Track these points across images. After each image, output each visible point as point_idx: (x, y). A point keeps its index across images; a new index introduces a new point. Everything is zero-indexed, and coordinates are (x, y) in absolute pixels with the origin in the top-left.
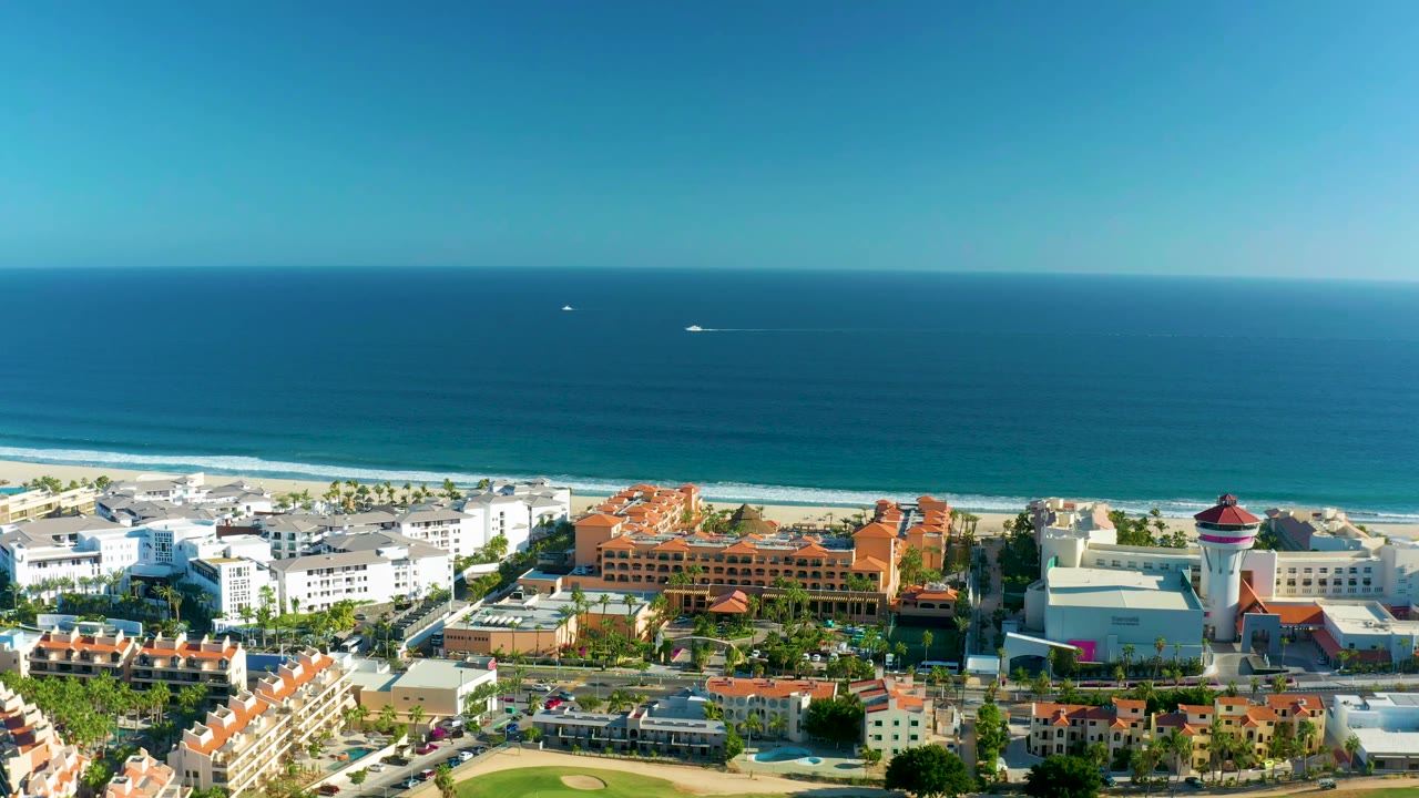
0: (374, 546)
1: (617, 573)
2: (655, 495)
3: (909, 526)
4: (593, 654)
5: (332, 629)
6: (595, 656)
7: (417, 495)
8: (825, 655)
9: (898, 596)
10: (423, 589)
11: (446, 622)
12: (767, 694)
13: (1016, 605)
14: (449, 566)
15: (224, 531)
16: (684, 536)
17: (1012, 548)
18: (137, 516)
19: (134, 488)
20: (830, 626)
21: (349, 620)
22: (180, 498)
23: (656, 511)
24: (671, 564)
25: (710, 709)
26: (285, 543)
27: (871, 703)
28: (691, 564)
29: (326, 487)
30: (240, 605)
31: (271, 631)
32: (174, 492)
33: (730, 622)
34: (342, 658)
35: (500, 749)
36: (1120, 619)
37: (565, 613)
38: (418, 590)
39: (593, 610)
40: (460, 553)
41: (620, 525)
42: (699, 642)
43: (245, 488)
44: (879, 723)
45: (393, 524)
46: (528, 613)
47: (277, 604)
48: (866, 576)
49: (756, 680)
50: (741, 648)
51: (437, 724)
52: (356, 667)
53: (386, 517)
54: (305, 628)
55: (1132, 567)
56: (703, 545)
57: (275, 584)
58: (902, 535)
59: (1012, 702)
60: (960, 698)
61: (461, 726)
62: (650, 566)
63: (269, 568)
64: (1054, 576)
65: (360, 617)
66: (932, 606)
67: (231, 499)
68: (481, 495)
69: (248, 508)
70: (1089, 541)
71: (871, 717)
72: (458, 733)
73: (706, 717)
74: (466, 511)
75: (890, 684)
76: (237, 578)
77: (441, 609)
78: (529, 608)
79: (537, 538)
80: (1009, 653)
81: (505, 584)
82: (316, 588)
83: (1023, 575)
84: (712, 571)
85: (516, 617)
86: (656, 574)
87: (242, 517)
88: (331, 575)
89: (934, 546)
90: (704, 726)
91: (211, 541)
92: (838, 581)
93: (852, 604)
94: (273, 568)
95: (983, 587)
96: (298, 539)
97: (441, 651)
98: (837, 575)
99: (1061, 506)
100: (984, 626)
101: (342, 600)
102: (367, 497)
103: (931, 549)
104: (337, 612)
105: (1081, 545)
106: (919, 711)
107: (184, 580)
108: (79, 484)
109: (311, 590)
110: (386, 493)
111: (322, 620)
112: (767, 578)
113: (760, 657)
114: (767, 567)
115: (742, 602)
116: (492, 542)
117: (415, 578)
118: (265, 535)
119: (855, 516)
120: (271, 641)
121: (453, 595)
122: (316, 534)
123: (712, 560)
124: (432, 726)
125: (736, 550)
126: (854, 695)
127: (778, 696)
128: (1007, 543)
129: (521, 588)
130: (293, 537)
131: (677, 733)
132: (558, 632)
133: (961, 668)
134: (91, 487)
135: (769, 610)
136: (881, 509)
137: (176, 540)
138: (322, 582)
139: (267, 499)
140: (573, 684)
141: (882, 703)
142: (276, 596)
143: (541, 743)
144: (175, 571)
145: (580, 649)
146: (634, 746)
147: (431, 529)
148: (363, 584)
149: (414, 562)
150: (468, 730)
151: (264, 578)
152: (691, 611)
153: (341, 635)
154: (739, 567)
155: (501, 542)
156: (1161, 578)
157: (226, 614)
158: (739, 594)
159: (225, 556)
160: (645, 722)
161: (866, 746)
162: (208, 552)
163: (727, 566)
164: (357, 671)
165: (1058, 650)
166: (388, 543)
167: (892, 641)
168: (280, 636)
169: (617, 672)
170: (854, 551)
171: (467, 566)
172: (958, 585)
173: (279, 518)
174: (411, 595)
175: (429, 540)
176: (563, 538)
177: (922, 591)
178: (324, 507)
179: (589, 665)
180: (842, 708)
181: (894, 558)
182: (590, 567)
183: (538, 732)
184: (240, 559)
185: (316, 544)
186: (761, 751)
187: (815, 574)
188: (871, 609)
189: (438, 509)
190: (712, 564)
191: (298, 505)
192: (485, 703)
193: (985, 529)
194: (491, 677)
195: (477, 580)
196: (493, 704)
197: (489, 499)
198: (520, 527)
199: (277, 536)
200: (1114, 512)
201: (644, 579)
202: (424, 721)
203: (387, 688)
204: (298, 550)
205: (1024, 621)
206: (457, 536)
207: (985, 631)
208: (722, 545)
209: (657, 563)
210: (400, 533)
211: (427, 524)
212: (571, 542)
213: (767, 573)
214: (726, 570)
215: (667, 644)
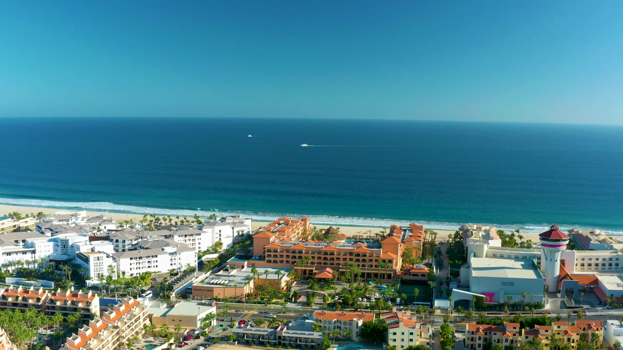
0: (161, 246)
1: (272, 259)
2: (290, 222)
3: (406, 238)
4: (261, 298)
5: (141, 285)
6: (262, 299)
7: (182, 222)
8: (369, 299)
9: (401, 270)
10: (183, 266)
11: (194, 282)
12: (342, 319)
13: (456, 275)
14: (195, 256)
15: (93, 239)
16: (303, 242)
17: (453, 248)
18: (54, 231)
19: (53, 218)
20: (371, 285)
21: (149, 281)
22: (74, 223)
23: (290, 230)
24: (297, 255)
25: (315, 326)
26: (120, 244)
27: (391, 324)
28: (306, 255)
29: (141, 217)
30: (99, 274)
31: (112, 286)
32: (71, 220)
33: (325, 283)
34: (144, 300)
35: (217, 345)
36: (505, 283)
37: (248, 279)
38: (181, 266)
39: (261, 277)
40: (201, 249)
41: (274, 237)
42: (310, 293)
43: (104, 218)
44: (395, 334)
45: (170, 236)
46: (231, 279)
47: (116, 273)
48: (387, 261)
49: (337, 312)
50: (329, 295)
51: (188, 333)
52: (150, 305)
53: (167, 233)
54: (128, 285)
55: (509, 257)
56: (312, 246)
57: (115, 264)
58: (403, 242)
59: (456, 322)
60: (432, 319)
61: (199, 333)
62: (288, 256)
63: (113, 257)
64: (474, 262)
65: (154, 279)
66: (417, 275)
67: (97, 223)
68: (212, 222)
69: (105, 227)
70: (490, 245)
71: (391, 331)
72: (198, 337)
73: (314, 330)
74: (204, 230)
75: (400, 315)
76: (97, 261)
77: (191, 276)
78: (232, 276)
79: (236, 242)
80: (454, 298)
81: (221, 264)
82: (134, 266)
83: (459, 260)
84: (316, 258)
85: (226, 281)
86: (290, 260)
87: (102, 232)
88: (141, 260)
89: (417, 247)
90: (313, 334)
91: (86, 244)
92: (374, 263)
93: (381, 274)
94: (114, 257)
95: (440, 266)
96: (126, 243)
97: (191, 296)
98: (374, 261)
99: (475, 228)
100: (441, 284)
101: (146, 271)
102: (159, 222)
103: (416, 248)
104: (143, 277)
105: (486, 248)
106: (414, 328)
107: (74, 262)
108: (30, 215)
109: (131, 267)
110: (168, 220)
111: (136, 282)
112: (341, 262)
113: (338, 299)
114: (341, 257)
115: (330, 273)
116: (215, 244)
117: (179, 261)
118: (111, 241)
119: (381, 232)
120: (112, 291)
121: (197, 269)
122: (135, 240)
123: (316, 254)
124: (185, 333)
125: (327, 249)
126: (383, 319)
127: (347, 320)
128: (450, 245)
129: (228, 266)
130: (124, 242)
131: (300, 338)
132: (245, 287)
133: (432, 306)
134: (34, 217)
135: (343, 277)
136: (393, 229)
137: (70, 243)
138: (137, 263)
139: (114, 223)
140: (252, 312)
141: (396, 324)
142: (115, 269)
143: (236, 342)
144: (70, 257)
145: (255, 295)
146: (280, 344)
147: (187, 238)
148: (156, 264)
149: (179, 254)
150: (202, 335)
151: (110, 261)
152: (306, 277)
153: (145, 288)
154: (329, 257)
155: (219, 244)
156: (523, 263)
157: (92, 278)
158: (328, 269)
159: (92, 251)
160: (285, 333)
161: (389, 345)
162: (84, 249)
163: (323, 256)
164: (151, 307)
165: (477, 297)
166: (167, 245)
167: (399, 292)
168: (117, 288)
169: (272, 306)
170: (381, 250)
171: (204, 255)
172: (429, 265)
173: (118, 233)
174: (177, 269)
175: (187, 243)
176: (248, 242)
177: (413, 268)
178: (140, 227)
179: (259, 303)
180: (377, 326)
181: (400, 252)
182: (260, 256)
183: (235, 337)
184: (99, 252)
185: (135, 245)
186: (339, 346)
187: (364, 260)
188: (389, 276)
189: (191, 229)
190: (316, 255)
191: (128, 225)
192: (211, 322)
193: (439, 238)
194: (213, 310)
195: (208, 261)
196: (214, 323)
197: (214, 224)
198: (228, 237)
199: (117, 241)
200: (499, 231)
201: (285, 262)
202: (182, 331)
203: (164, 315)
204: (127, 247)
205: (460, 282)
206: (199, 241)
207: (441, 287)
208: (321, 247)
209: (291, 255)
210: (173, 240)
211: (186, 236)
212: (251, 244)
213: (341, 260)
214: (322, 258)
215: (295, 293)
